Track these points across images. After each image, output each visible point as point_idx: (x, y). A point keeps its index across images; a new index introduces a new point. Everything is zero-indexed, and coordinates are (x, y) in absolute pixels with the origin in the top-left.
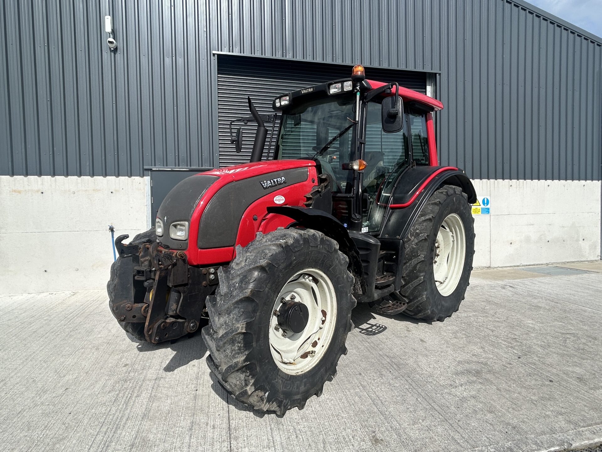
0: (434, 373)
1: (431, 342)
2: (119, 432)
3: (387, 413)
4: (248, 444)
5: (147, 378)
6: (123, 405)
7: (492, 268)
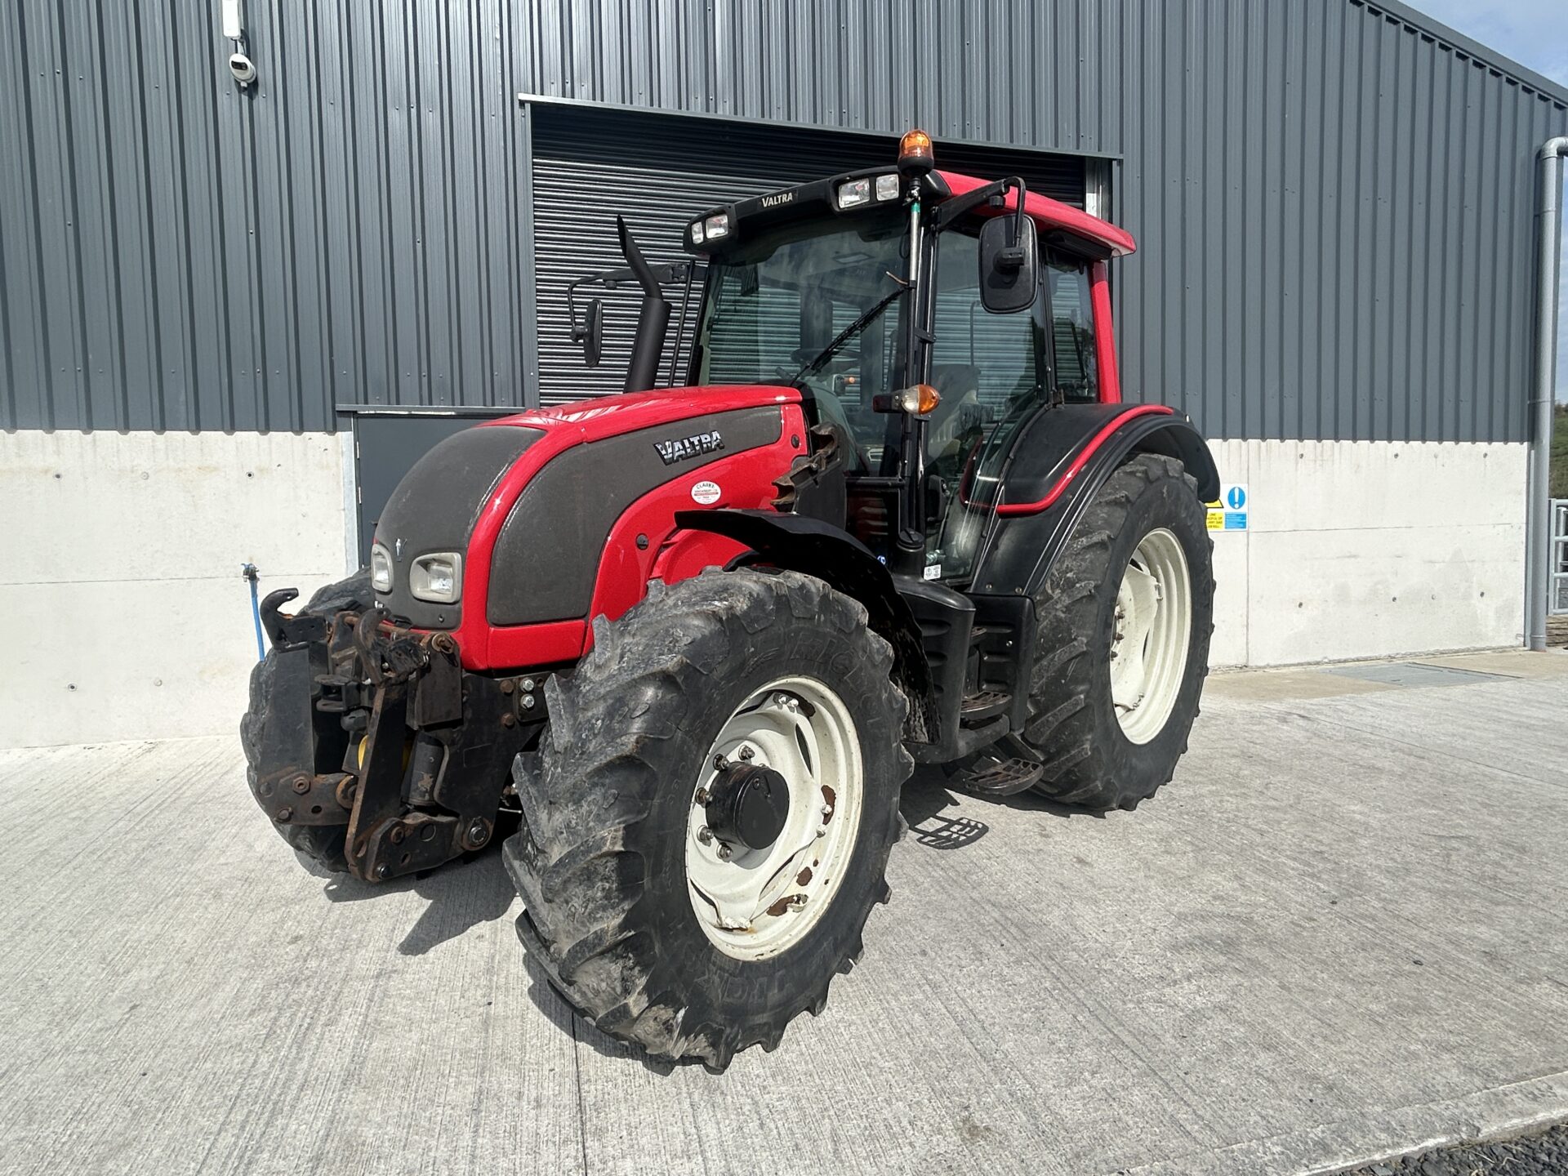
0: (1115, 946)
1: (1105, 864)
2: (280, 1122)
3: (997, 1056)
4: (632, 1146)
5: (354, 973)
6: (290, 1048)
7: (1252, 668)
